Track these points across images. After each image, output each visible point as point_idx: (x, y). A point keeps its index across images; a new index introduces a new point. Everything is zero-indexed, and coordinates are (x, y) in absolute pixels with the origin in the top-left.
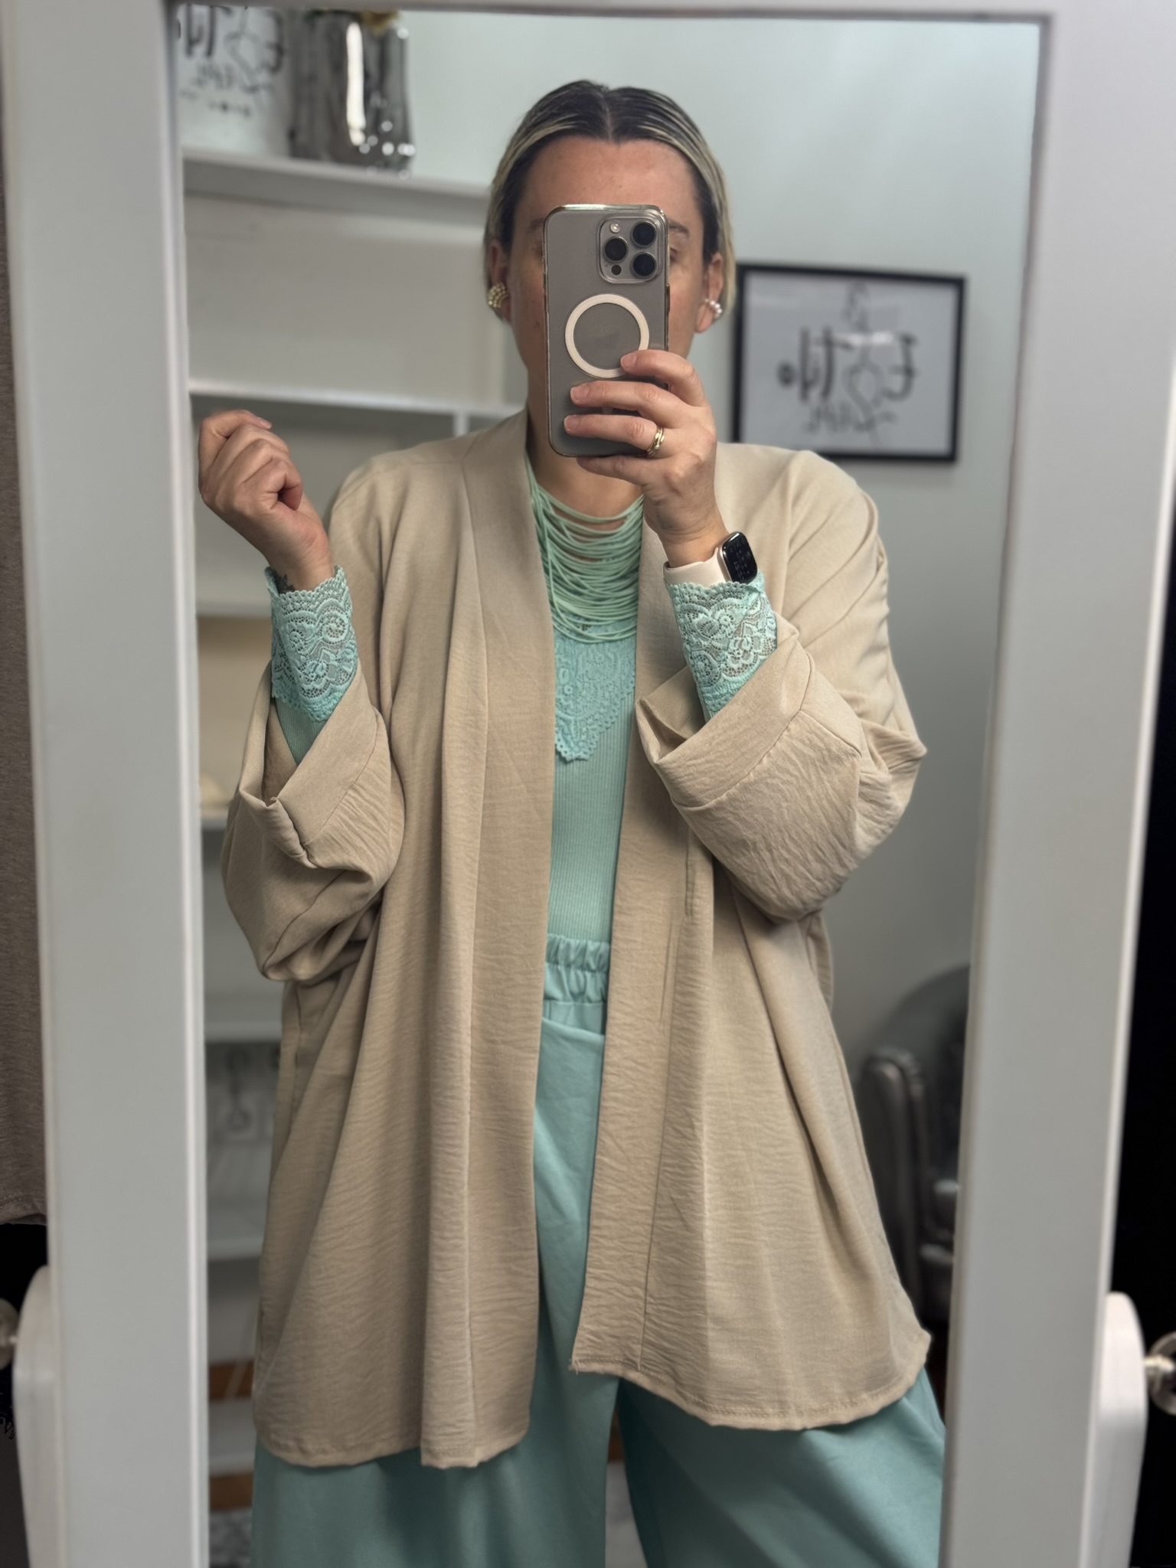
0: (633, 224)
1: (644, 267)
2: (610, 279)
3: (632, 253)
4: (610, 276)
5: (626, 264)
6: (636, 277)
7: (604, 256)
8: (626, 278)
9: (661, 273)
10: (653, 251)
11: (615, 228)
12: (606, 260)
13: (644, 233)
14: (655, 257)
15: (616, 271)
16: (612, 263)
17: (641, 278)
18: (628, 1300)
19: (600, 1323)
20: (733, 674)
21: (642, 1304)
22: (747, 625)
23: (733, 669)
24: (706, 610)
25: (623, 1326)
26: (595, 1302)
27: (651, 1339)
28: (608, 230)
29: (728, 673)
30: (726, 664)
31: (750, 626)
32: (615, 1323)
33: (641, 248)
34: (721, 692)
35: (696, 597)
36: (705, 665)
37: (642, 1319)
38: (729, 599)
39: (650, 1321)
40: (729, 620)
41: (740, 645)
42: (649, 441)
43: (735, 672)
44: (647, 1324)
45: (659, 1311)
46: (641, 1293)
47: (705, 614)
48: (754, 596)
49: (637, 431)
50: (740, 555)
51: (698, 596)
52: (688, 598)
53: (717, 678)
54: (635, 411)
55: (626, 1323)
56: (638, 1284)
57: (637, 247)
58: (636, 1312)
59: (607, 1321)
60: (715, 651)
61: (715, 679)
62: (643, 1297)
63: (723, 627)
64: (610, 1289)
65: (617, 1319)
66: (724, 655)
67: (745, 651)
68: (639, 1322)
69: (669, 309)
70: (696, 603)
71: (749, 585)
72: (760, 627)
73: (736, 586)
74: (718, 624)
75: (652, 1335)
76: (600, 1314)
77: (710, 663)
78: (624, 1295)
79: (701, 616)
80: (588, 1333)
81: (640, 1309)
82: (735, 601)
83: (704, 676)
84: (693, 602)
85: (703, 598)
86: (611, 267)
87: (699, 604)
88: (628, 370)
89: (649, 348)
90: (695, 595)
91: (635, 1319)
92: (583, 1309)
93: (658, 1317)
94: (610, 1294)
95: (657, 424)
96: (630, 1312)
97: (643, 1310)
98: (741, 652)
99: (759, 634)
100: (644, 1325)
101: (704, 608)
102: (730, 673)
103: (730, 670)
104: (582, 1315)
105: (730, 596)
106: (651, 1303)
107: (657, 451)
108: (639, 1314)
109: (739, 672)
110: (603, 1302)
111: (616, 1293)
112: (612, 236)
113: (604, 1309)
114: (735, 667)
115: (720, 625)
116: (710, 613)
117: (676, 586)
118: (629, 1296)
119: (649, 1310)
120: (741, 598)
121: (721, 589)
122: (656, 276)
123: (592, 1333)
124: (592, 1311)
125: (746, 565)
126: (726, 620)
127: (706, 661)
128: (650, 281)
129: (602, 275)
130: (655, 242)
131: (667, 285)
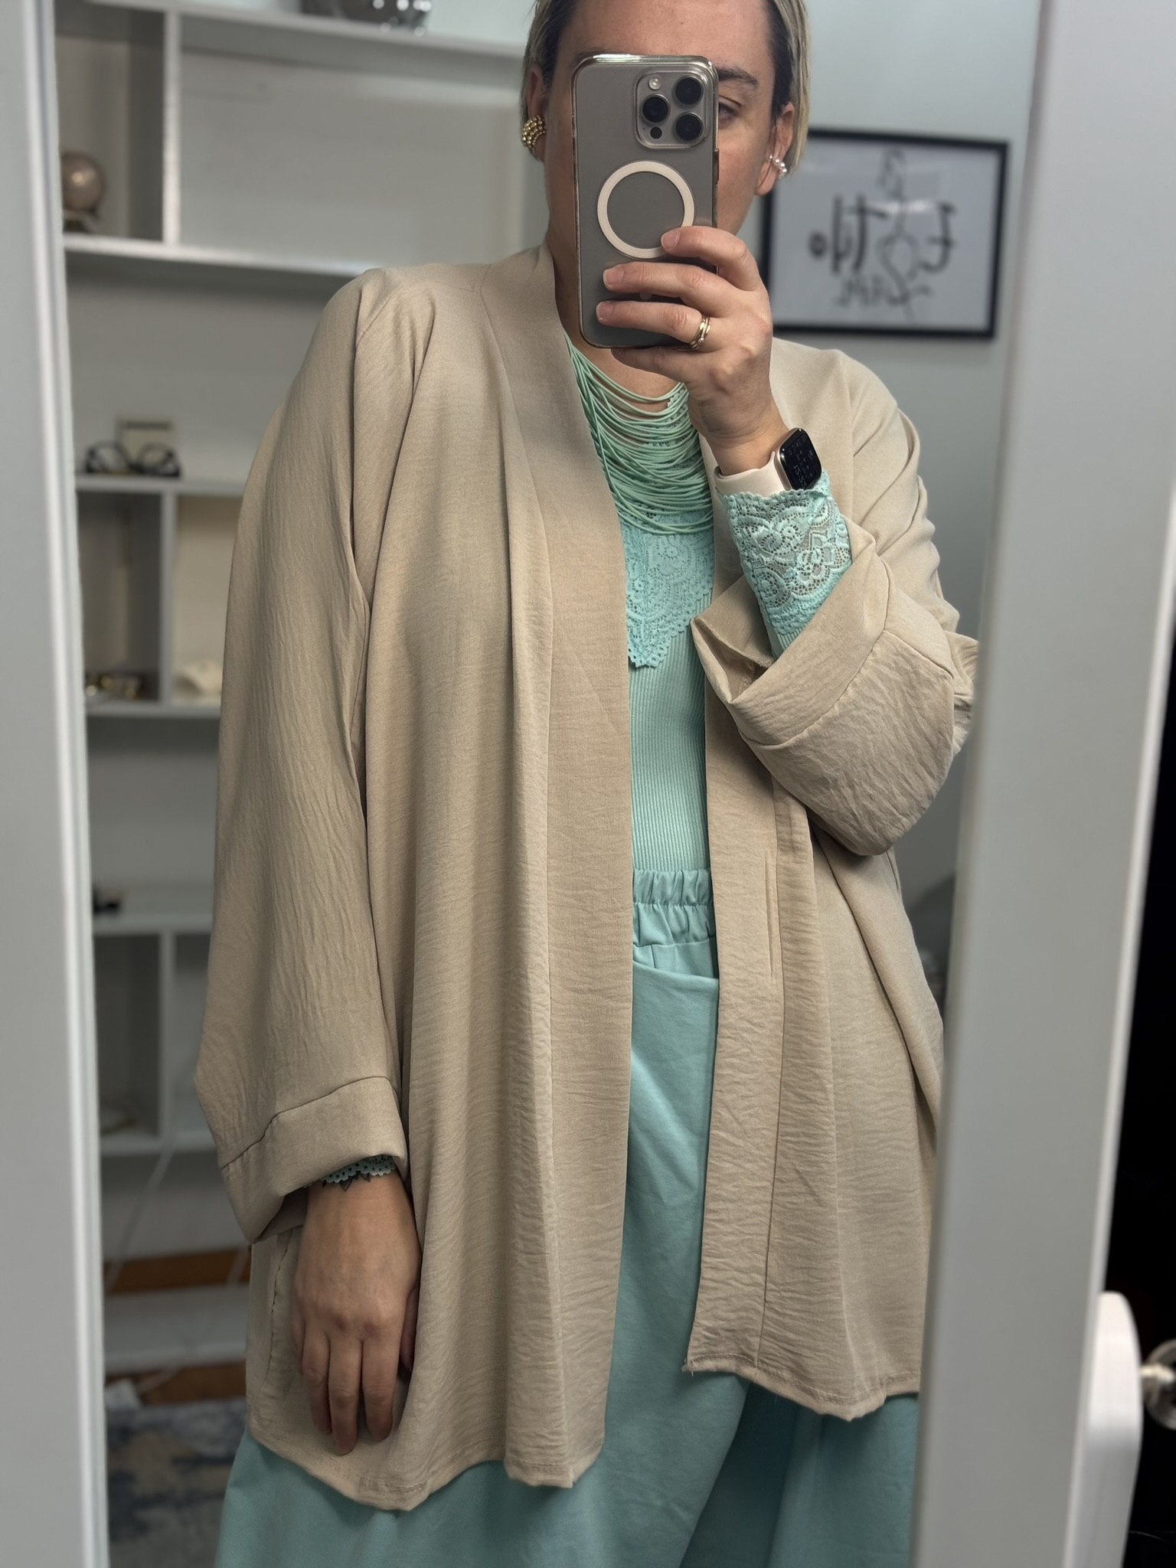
0: (672, 82)
1: (689, 130)
2: (649, 144)
3: (675, 112)
4: (652, 142)
5: (667, 126)
6: (679, 143)
7: (641, 118)
8: (668, 142)
9: (708, 136)
10: (699, 111)
11: (654, 85)
12: (643, 122)
13: (688, 90)
14: (701, 117)
15: (656, 134)
16: (648, 125)
17: (685, 143)
18: (747, 1289)
19: (717, 1318)
20: (804, 591)
21: (762, 1292)
22: (816, 535)
23: (804, 587)
24: (767, 523)
25: (741, 1318)
26: (712, 1295)
27: (773, 1330)
28: (646, 87)
29: (798, 591)
30: (796, 582)
31: (819, 535)
32: (732, 1316)
33: (686, 108)
34: (791, 613)
35: (754, 509)
36: (771, 582)
37: (761, 1308)
38: (792, 508)
39: (771, 1309)
40: (794, 531)
41: (809, 559)
42: (693, 333)
43: (806, 590)
44: (768, 1313)
45: (783, 1298)
46: (760, 1279)
47: (766, 526)
48: (821, 501)
49: (679, 322)
50: (801, 456)
51: (757, 507)
52: (746, 510)
53: (785, 597)
54: (677, 298)
55: (744, 1314)
56: (757, 1271)
57: (681, 107)
58: (755, 1301)
59: (724, 1315)
60: (781, 568)
61: (783, 598)
62: (764, 1284)
63: (787, 540)
64: (728, 1279)
65: (733, 1311)
66: (792, 572)
67: (815, 565)
68: (758, 1312)
69: (717, 178)
70: (755, 516)
71: (813, 490)
72: (829, 536)
73: (799, 494)
74: (781, 537)
75: (774, 1326)
76: (716, 1308)
77: (776, 581)
78: (742, 1283)
79: (761, 529)
80: (704, 1330)
81: (759, 1297)
82: (799, 509)
83: (770, 595)
84: (752, 515)
85: (763, 510)
86: (650, 130)
87: (758, 517)
88: (669, 251)
89: (694, 224)
90: (754, 506)
91: (754, 1309)
92: (698, 1303)
93: (782, 1305)
94: (728, 1284)
95: (702, 313)
96: (749, 1301)
97: (763, 1297)
98: (811, 567)
99: (829, 544)
100: (764, 1315)
101: (764, 520)
102: (801, 591)
103: (800, 588)
104: (698, 1310)
105: (793, 505)
106: (772, 1290)
107: (702, 344)
108: (758, 1303)
109: (810, 589)
110: (722, 1295)
111: (734, 1283)
112: (650, 93)
113: (722, 1302)
114: (806, 583)
115: (784, 538)
116: (771, 526)
117: (732, 497)
118: (748, 1285)
119: (770, 1297)
120: (805, 505)
121: (783, 498)
122: (703, 140)
123: (708, 1329)
124: (709, 1305)
125: (808, 467)
126: (789, 532)
127: (772, 579)
128: (696, 146)
129: (639, 141)
130: (702, 100)
131: (716, 151)
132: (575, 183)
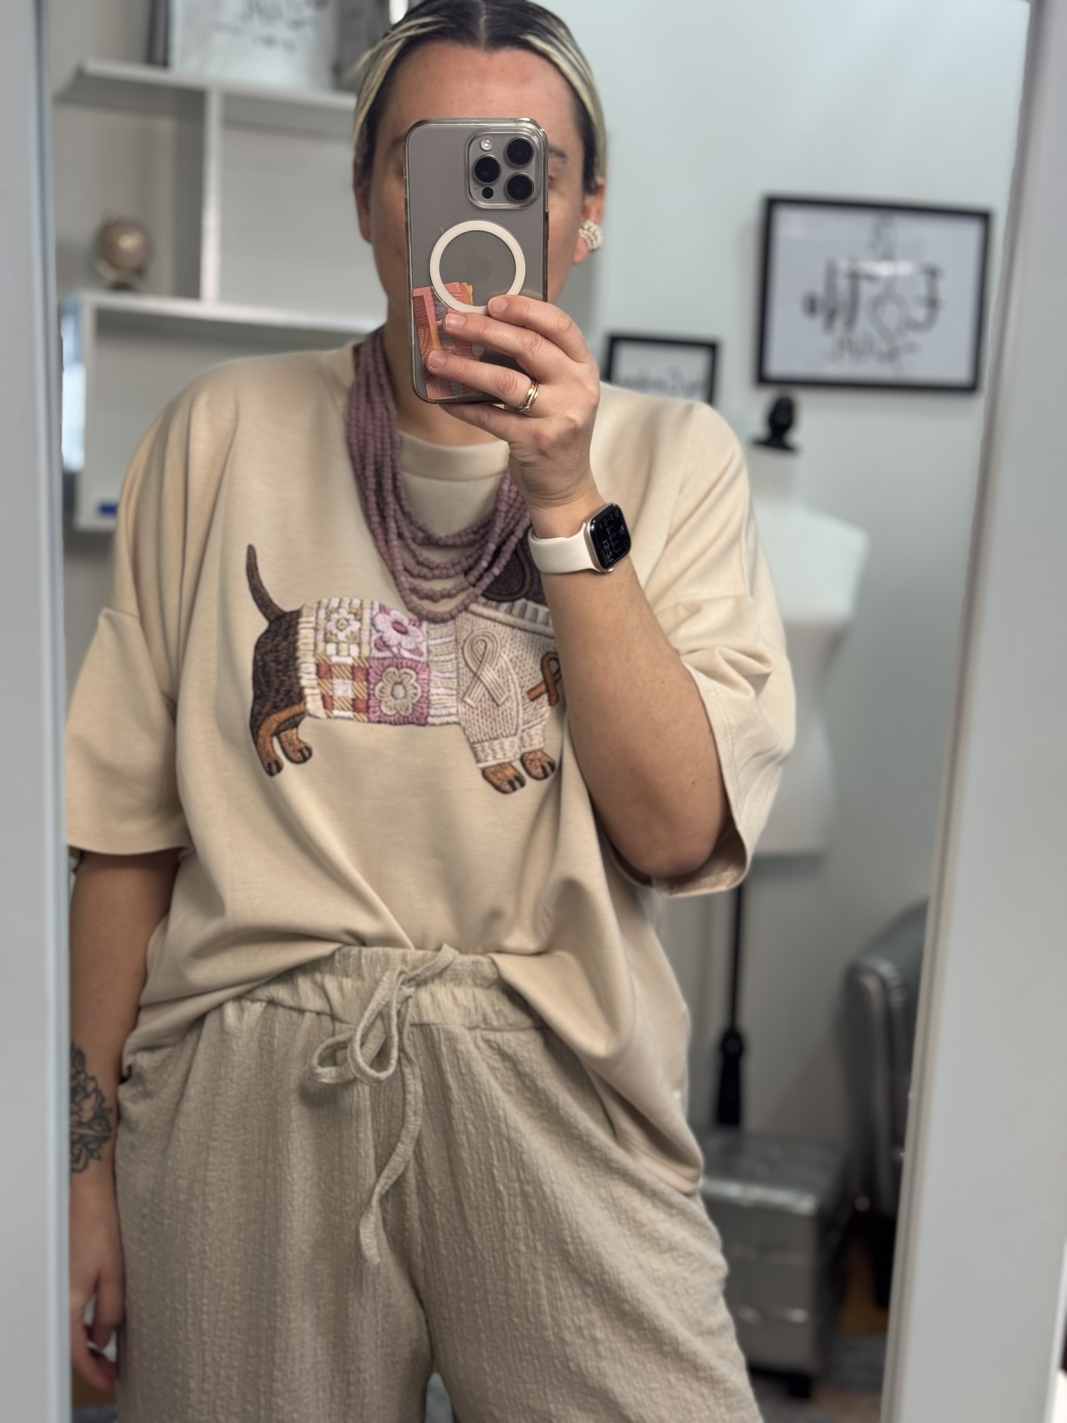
0: (507, 141)
1: (520, 190)
2: (483, 204)
3: (507, 173)
4: (483, 202)
5: (499, 187)
6: (510, 201)
7: (474, 179)
8: (500, 203)
9: (539, 197)
10: (530, 171)
11: (486, 145)
12: (477, 183)
13: (519, 150)
14: (532, 178)
15: (488, 194)
16: (482, 185)
17: (515, 203)
28: (480, 150)
33: (517, 168)
49: (510, 386)
57: (512, 167)
69: (548, 238)
86: (483, 189)
95: (532, 379)
112: (481, 154)
122: (534, 200)
125: (617, 542)
128: (526, 206)
129: (471, 200)
130: (533, 161)
131: (546, 210)
132: (408, 242)
